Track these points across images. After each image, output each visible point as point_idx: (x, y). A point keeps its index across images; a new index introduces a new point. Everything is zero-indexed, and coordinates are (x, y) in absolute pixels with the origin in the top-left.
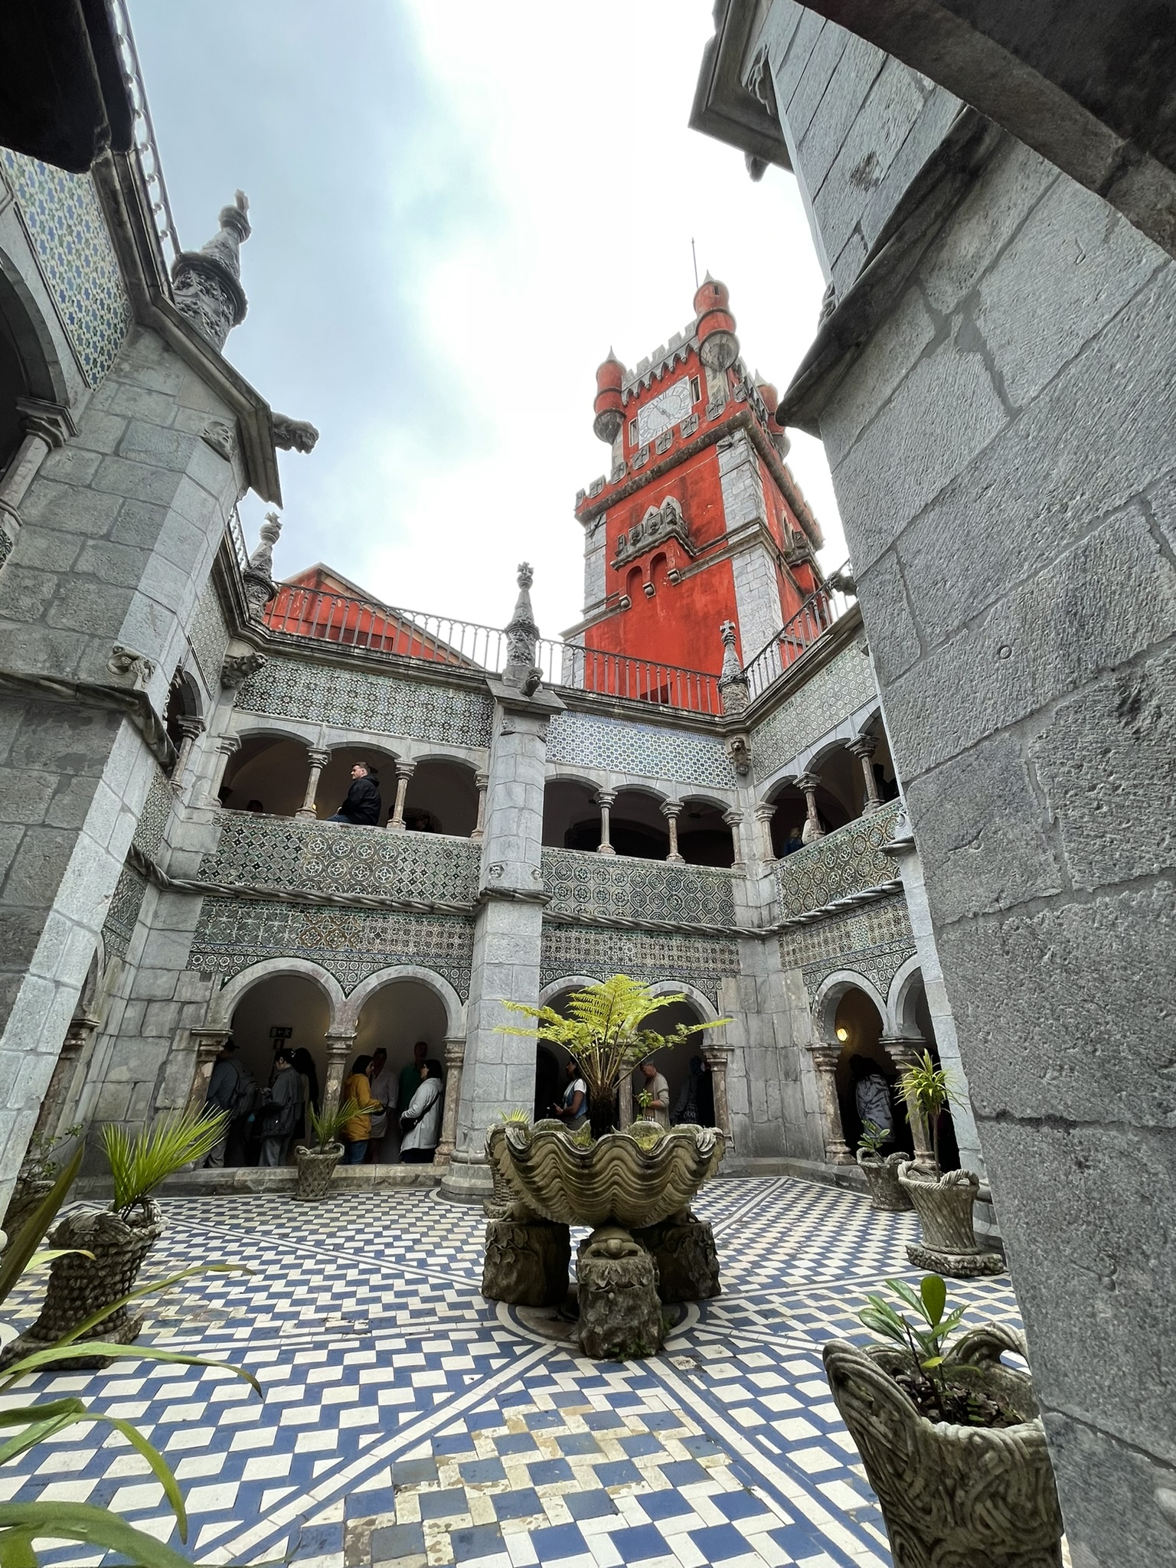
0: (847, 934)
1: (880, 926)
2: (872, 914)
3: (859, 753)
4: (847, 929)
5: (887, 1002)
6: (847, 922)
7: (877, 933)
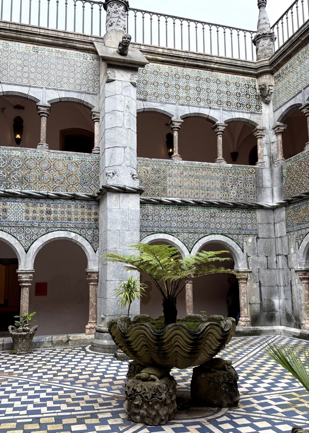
0: (5, 210)
1: (34, 212)
2: (30, 204)
3: (43, 113)
4: (5, 207)
5: (26, 252)
6: (8, 203)
7: (31, 215)
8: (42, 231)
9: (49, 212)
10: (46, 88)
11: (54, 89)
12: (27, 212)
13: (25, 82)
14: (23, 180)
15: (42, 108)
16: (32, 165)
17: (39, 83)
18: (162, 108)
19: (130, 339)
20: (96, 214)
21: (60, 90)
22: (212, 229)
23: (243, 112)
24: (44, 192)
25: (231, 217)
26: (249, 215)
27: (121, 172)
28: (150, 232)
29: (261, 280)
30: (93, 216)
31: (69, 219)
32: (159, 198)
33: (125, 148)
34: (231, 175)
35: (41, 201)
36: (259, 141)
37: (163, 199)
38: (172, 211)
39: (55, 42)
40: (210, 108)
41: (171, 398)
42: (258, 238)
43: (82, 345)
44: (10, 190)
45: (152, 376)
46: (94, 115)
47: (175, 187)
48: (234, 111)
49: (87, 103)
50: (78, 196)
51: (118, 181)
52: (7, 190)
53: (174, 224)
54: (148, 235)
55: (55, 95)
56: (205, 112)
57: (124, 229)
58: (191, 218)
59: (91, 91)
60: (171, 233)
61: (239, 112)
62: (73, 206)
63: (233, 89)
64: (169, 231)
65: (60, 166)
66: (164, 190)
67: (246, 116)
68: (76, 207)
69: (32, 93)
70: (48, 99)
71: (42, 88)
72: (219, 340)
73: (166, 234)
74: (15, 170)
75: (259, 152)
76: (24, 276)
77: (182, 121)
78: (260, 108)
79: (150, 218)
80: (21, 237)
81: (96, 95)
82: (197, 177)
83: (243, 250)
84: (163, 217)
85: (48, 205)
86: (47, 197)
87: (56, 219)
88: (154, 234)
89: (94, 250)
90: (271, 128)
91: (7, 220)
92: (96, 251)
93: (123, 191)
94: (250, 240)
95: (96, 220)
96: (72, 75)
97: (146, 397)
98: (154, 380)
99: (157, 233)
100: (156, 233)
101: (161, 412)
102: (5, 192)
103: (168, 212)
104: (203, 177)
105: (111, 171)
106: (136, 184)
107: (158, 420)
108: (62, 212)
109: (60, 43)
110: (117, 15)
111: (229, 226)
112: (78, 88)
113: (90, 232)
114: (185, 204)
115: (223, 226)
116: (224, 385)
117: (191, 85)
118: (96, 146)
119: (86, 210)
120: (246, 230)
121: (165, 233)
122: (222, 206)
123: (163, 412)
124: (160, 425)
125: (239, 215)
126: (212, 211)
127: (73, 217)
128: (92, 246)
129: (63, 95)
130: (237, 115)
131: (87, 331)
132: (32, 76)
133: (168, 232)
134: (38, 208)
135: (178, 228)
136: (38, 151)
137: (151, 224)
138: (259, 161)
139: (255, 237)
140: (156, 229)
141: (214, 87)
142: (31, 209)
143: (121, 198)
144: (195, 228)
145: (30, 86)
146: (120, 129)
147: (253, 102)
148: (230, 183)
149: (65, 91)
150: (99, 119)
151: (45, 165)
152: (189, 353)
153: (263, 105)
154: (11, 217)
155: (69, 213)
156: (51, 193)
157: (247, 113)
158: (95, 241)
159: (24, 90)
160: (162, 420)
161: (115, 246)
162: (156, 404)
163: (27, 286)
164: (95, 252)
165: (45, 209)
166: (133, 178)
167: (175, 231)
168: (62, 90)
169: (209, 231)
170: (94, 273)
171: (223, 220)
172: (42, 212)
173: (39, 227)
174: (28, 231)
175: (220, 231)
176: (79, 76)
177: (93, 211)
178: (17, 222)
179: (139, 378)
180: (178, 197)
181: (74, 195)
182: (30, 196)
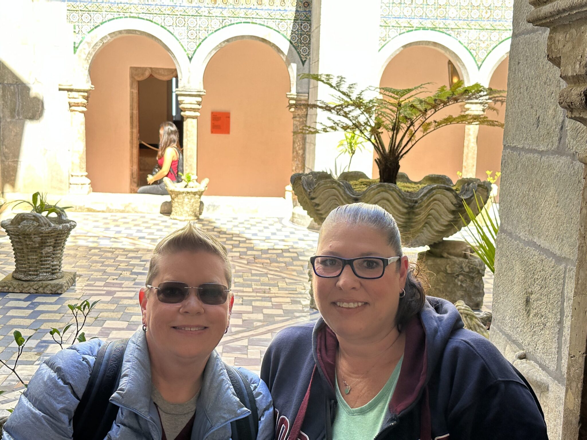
8: (216, 24)
28: (405, 27)
31: (260, 3)
53: (453, 12)
54: (400, 34)
60: (445, 31)
64: (441, 26)
73: (436, 30)
76: (186, 100)
80: (181, 34)
87: (236, 1)
88: (412, 30)
89: (301, 60)
92: (305, 61)
95: (307, 4)
99: (418, 29)
100: (416, 30)
113: (295, 27)
116: (461, 277)
121: (433, 29)
128: (298, 52)
131: (288, 195)
133: (440, 28)
135: (460, 19)
137: (407, 11)
140: (415, 23)
144: (494, 20)
158: (303, 43)
163: (193, 117)
164: (303, 63)
167: (453, 26)
174: (192, 23)
178: (174, 7)
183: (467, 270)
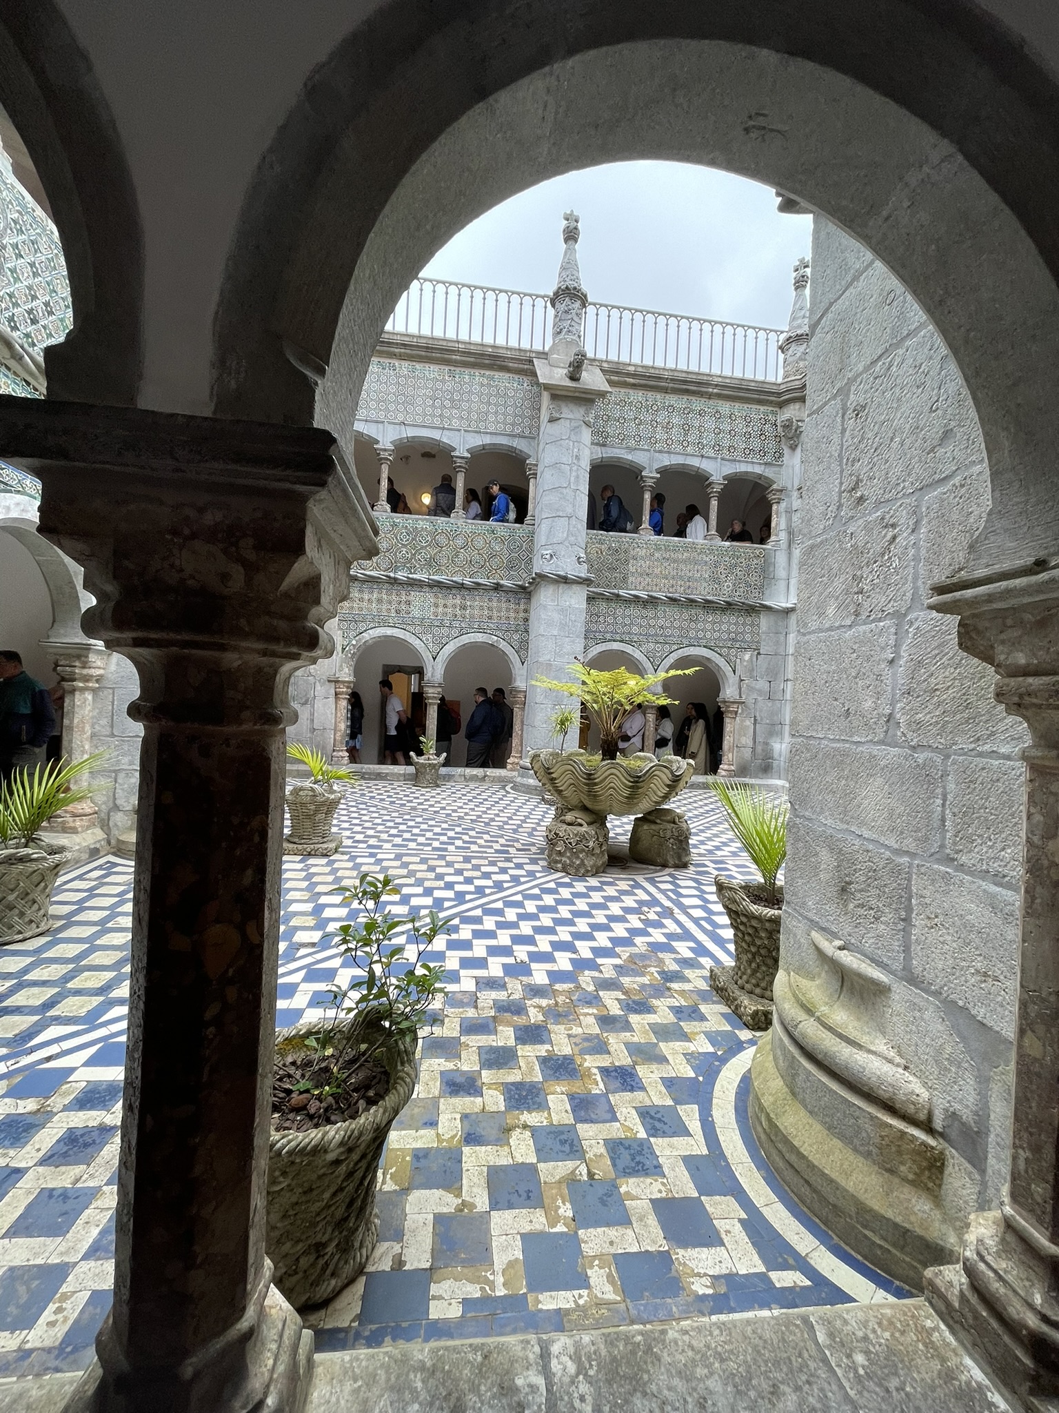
0: (408, 603)
1: (445, 606)
2: (440, 595)
3: (460, 467)
4: (409, 598)
5: (434, 659)
6: (412, 593)
7: (440, 609)
8: (455, 632)
9: (464, 608)
10: (465, 431)
11: (476, 432)
12: (436, 606)
13: (437, 422)
14: (430, 563)
15: (459, 460)
16: (442, 540)
17: (455, 423)
18: (630, 457)
19: (553, 775)
20: (526, 611)
21: (484, 433)
22: (691, 638)
23: (753, 463)
24: (457, 579)
25: (721, 623)
26: (749, 620)
27: (563, 553)
28: (600, 639)
29: (758, 715)
30: (522, 615)
31: (490, 618)
32: (616, 591)
33: (569, 518)
34: (727, 559)
35: (454, 591)
36: (775, 507)
37: (621, 592)
38: (634, 611)
39: (478, 361)
40: (702, 456)
41: (601, 847)
42: (759, 654)
43: (503, 782)
44: (415, 576)
45: (579, 820)
46: (530, 469)
47: (641, 575)
48: (739, 461)
49: (521, 451)
50: (502, 586)
51: (557, 566)
52: (410, 576)
53: (635, 629)
54: (596, 644)
55: (477, 441)
56: (695, 462)
57: (562, 634)
58: (661, 622)
59: (527, 433)
60: (629, 643)
61: (747, 462)
62: (495, 599)
63: (740, 427)
64: (627, 639)
65: (479, 543)
66: (625, 579)
67: (758, 470)
68: (499, 601)
69: (446, 438)
70: (468, 447)
71: (459, 430)
72: (668, 786)
73: (623, 642)
74: (422, 548)
75: (773, 524)
76: (431, 690)
77: (659, 476)
78: (781, 455)
79: (601, 619)
80: (427, 640)
81: (534, 438)
82: (675, 561)
83: (734, 671)
84: (620, 620)
85: (463, 598)
86: (461, 587)
87: (472, 616)
88: (606, 642)
89: (521, 661)
90: (796, 488)
91: (411, 615)
93: (564, 580)
94: (747, 657)
95: (526, 620)
96: (501, 409)
97: (570, 843)
98: (581, 825)
99: (610, 641)
100: (608, 641)
101: (586, 862)
102: (408, 578)
103: (627, 612)
104: (684, 561)
105: (548, 552)
106: (583, 572)
107: (582, 871)
108: (481, 608)
109: (487, 362)
110: (570, 317)
111: (716, 635)
112: (509, 429)
113: (516, 637)
114: (652, 602)
115: (708, 635)
116: (672, 840)
117: (675, 421)
118: (530, 513)
119: (512, 606)
120: (741, 641)
121: (621, 641)
122: (708, 605)
123: (589, 862)
124: (583, 875)
125: (733, 619)
126: (693, 612)
127: (495, 614)
128: (519, 656)
129: (488, 440)
130: (743, 468)
131: (509, 766)
132: (447, 413)
133: (626, 641)
134: (450, 602)
135: (641, 634)
136: (452, 520)
137: (601, 627)
138: (773, 538)
139: (756, 653)
140: (608, 636)
141: (710, 424)
142: (441, 602)
143: (560, 591)
144: (666, 636)
145: (444, 429)
146: (564, 491)
147: (771, 445)
148: (723, 571)
149: (491, 433)
150: (536, 474)
151: (460, 542)
152: (627, 798)
153: (786, 451)
154: (416, 613)
155: (490, 609)
156: (467, 581)
157: (760, 464)
158: (523, 647)
159: (436, 435)
160: (588, 871)
161: (548, 657)
162: (581, 853)
163: (434, 704)
164: (523, 663)
165: (459, 602)
166: (579, 563)
167: (636, 639)
168: (487, 433)
169: (686, 642)
170: (520, 691)
171: (709, 626)
172: (454, 606)
173: (450, 627)
174: (437, 631)
175: (704, 642)
176: (510, 410)
177: (522, 607)
178: (423, 619)
179: (563, 822)
180: (643, 590)
181: (498, 584)
182: (439, 585)
183: (676, 834)
